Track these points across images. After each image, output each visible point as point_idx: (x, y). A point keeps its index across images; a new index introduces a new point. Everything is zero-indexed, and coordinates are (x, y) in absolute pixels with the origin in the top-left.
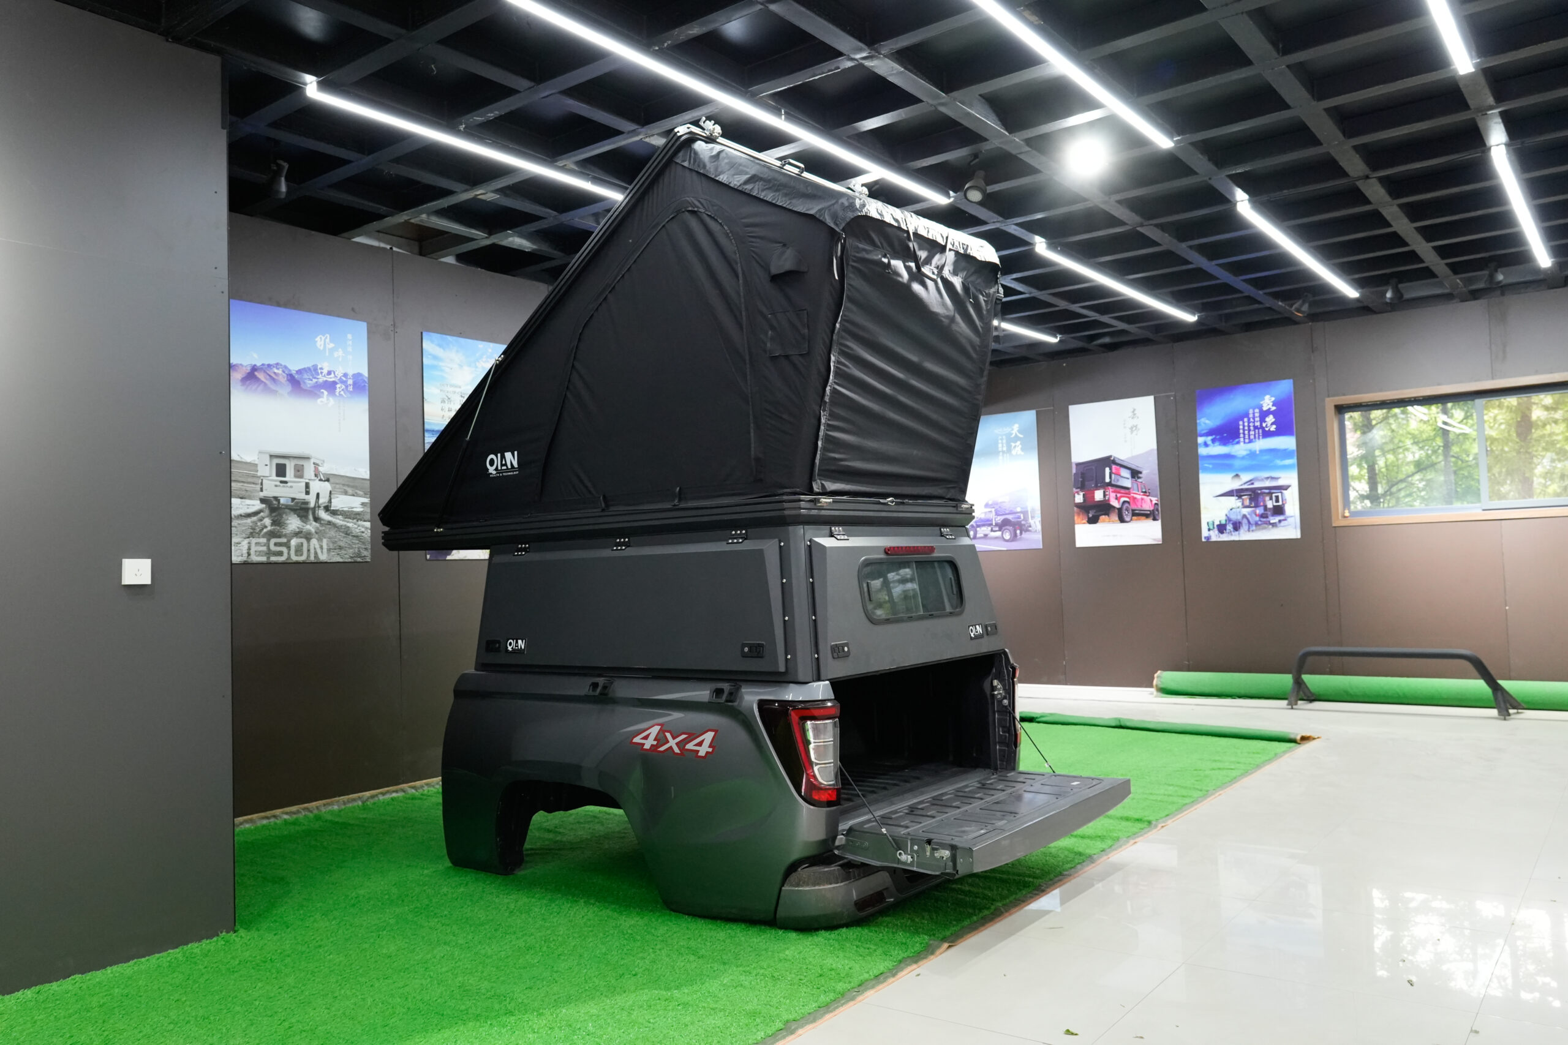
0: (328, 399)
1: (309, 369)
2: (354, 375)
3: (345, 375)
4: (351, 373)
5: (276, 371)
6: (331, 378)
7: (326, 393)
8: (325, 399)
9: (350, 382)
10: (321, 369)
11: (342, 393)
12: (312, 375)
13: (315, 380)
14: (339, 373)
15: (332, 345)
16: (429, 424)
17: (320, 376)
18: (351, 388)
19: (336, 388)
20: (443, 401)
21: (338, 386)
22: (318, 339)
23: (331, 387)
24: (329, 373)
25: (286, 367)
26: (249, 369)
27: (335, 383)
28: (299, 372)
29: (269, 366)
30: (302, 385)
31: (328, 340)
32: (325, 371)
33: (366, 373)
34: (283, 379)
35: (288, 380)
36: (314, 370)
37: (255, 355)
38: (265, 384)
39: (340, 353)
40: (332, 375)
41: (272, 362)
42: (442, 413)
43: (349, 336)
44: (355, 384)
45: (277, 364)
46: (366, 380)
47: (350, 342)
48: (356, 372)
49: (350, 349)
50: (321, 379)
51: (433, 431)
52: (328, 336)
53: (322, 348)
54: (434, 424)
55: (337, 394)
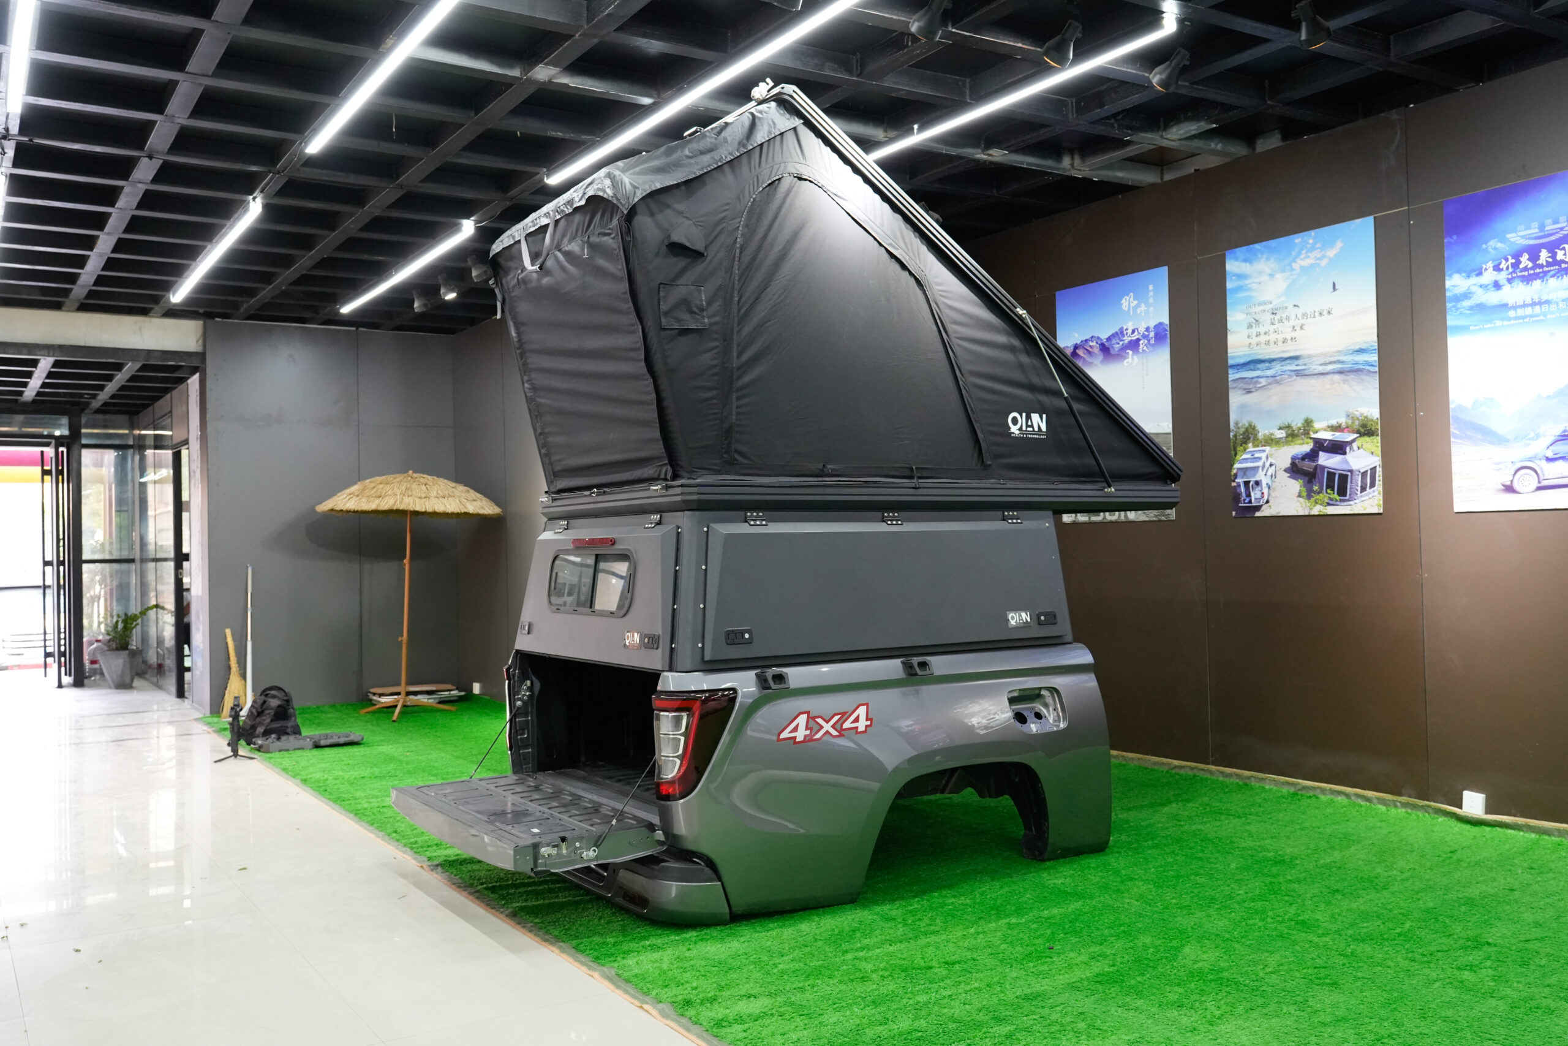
0: (1133, 359)
1: (1117, 333)
2: (1156, 326)
3: (1147, 329)
4: (1152, 325)
5: (1091, 344)
6: (1135, 337)
7: (1130, 352)
8: (1132, 360)
9: (1152, 334)
10: (1127, 329)
11: (1145, 348)
12: (1119, 338)
13: (1121, 343)
14: (1142, 330)
15: (1136, 302)
16: (1233, 358)
17: (1126, 338)
18: (1152, 341)
19: (1139, 345)
20: (1250, 326)
21: (1141, 342)
22: (1123, 301)
23: (1134, 345)
24: (1133, 332)
25: (1098, 338)
26: (1072, 348)
27: (1138, 340)
28: (1109, 339)
29: (1086, 340)
30: (1112, 352)
31: (1132, 299)
32: (1130, 331)
33: (1166, 321)
34: (1096, 350)
35: (1101, 350)
36: (1121, 333)
37: (1076, 335)
38: (1084, 359)
39: (1143, 307)
40: (1136, 333)
41: (1088, 337)
42: (1249, 341)
43: (1151, 287)
44: (1156, 335)
45: (1092, 337)
46: (1168, 328)
47: (1151, 294)
48: (1157, 323)
49: (1151, 300)
50: (1127, 339)
51: (1238, 365)
52: (1132, 294)
53: (1126, 309)
54: (1239, 357)
55: (1140, 351)
